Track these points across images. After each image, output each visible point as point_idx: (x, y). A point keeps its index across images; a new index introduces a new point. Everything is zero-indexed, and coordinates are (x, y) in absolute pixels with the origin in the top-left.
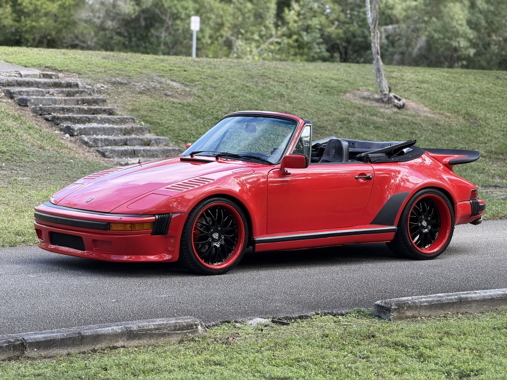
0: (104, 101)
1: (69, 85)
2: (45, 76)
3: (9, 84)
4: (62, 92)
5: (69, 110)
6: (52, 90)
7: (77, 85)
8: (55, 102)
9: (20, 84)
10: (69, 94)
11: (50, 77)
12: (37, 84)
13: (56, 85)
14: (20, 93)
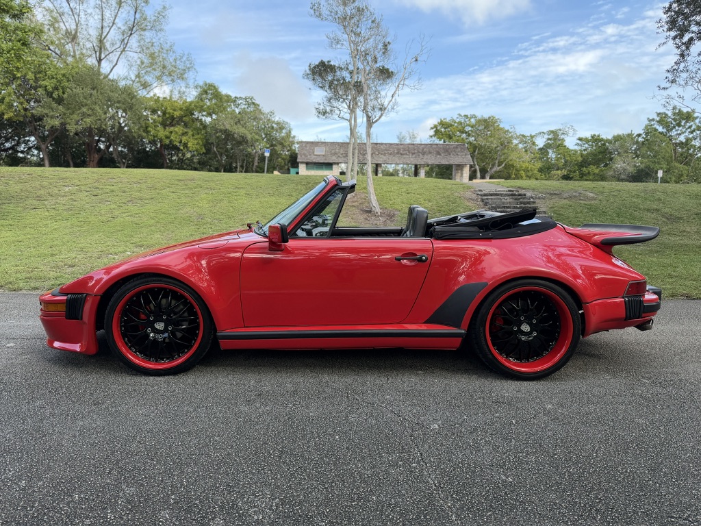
0: (534, 202)
1: (520, 195)
2: (509, 191)
3: (485, 195)
4: (512, 198)
5: (508, 207)
6: (506, 198)
7: (525, 195)
8: (504, 203)
9: (491, 195)
10: (516, 199)
11: (512, 191)
12: (501, 195)
13: (512, 195)
14: (487, 199)
